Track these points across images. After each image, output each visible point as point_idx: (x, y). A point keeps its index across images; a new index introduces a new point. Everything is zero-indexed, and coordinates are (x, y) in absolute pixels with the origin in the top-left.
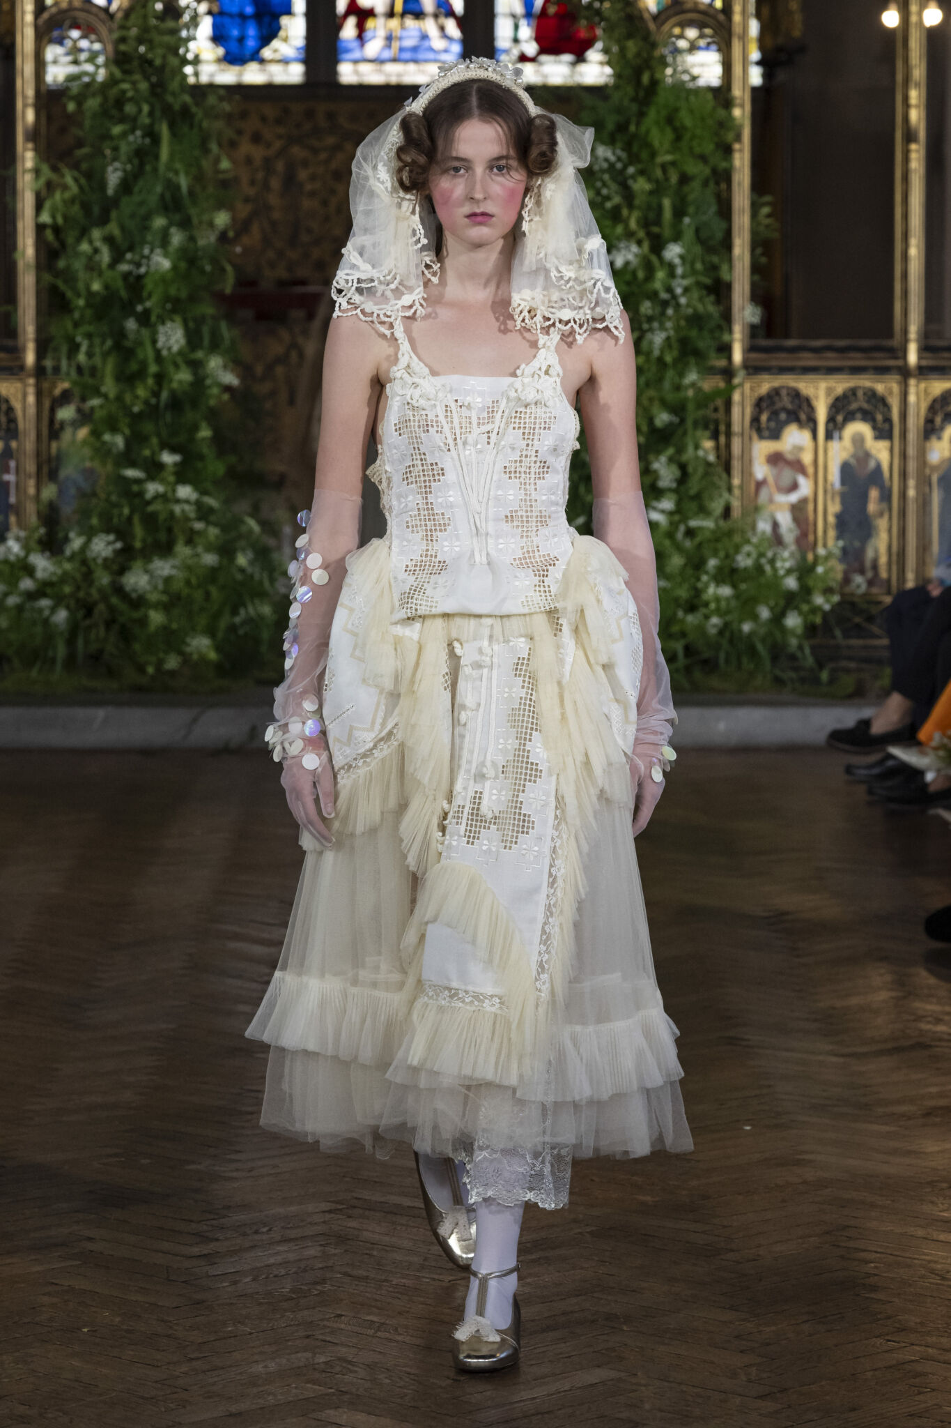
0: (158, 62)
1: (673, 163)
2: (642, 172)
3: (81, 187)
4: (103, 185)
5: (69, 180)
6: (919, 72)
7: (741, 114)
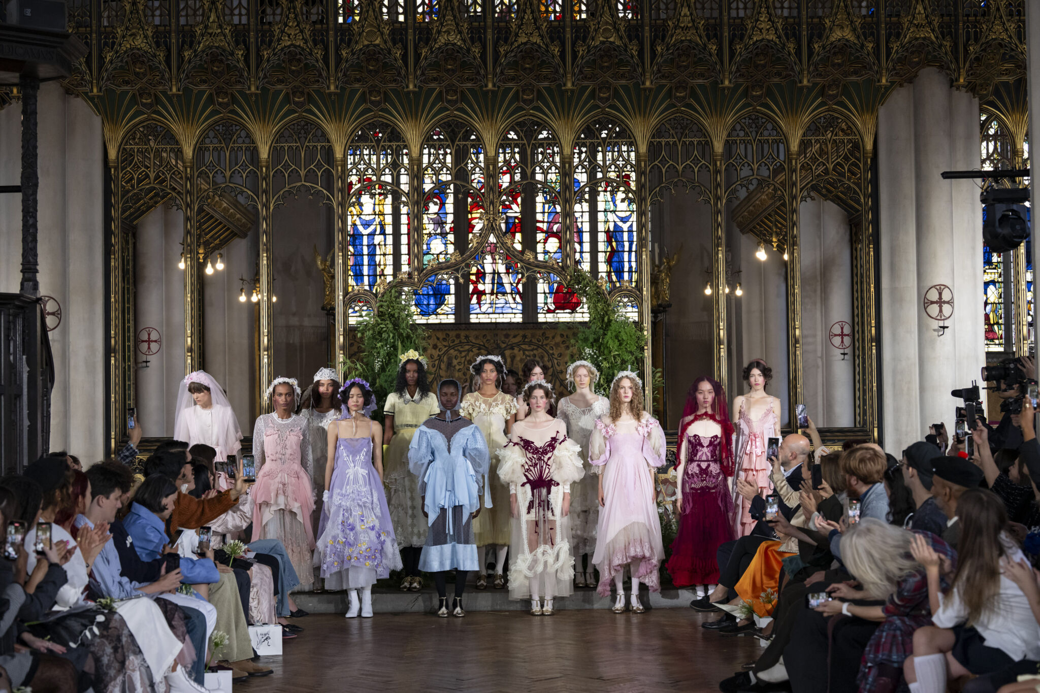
0: (396, 315)
1: (619, 355)
2: (605, 359)
3: (364, 370)
4: (373, 370)
5: (358, 366)
6: (723, 315)
7: (647, 334)
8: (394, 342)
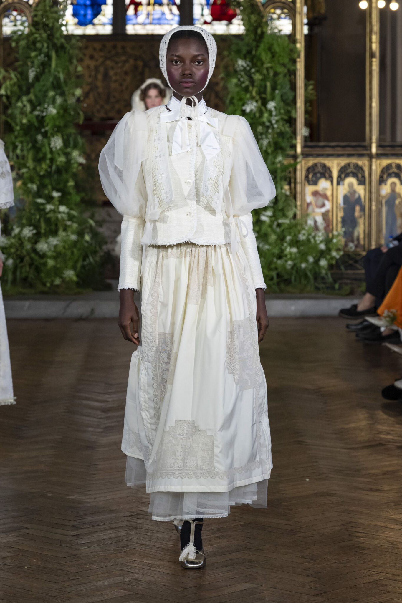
0: (50, 25)
1: (271, 67)
2: (258, 71)
3: (18, 79)
4: (27, 78)
5: (13, 75)
6: (376, 27)
7: (300, 46)
8: (48, 52)
